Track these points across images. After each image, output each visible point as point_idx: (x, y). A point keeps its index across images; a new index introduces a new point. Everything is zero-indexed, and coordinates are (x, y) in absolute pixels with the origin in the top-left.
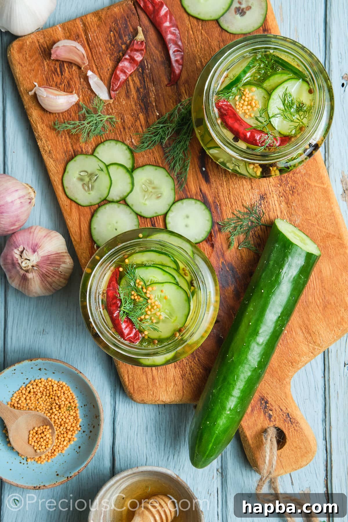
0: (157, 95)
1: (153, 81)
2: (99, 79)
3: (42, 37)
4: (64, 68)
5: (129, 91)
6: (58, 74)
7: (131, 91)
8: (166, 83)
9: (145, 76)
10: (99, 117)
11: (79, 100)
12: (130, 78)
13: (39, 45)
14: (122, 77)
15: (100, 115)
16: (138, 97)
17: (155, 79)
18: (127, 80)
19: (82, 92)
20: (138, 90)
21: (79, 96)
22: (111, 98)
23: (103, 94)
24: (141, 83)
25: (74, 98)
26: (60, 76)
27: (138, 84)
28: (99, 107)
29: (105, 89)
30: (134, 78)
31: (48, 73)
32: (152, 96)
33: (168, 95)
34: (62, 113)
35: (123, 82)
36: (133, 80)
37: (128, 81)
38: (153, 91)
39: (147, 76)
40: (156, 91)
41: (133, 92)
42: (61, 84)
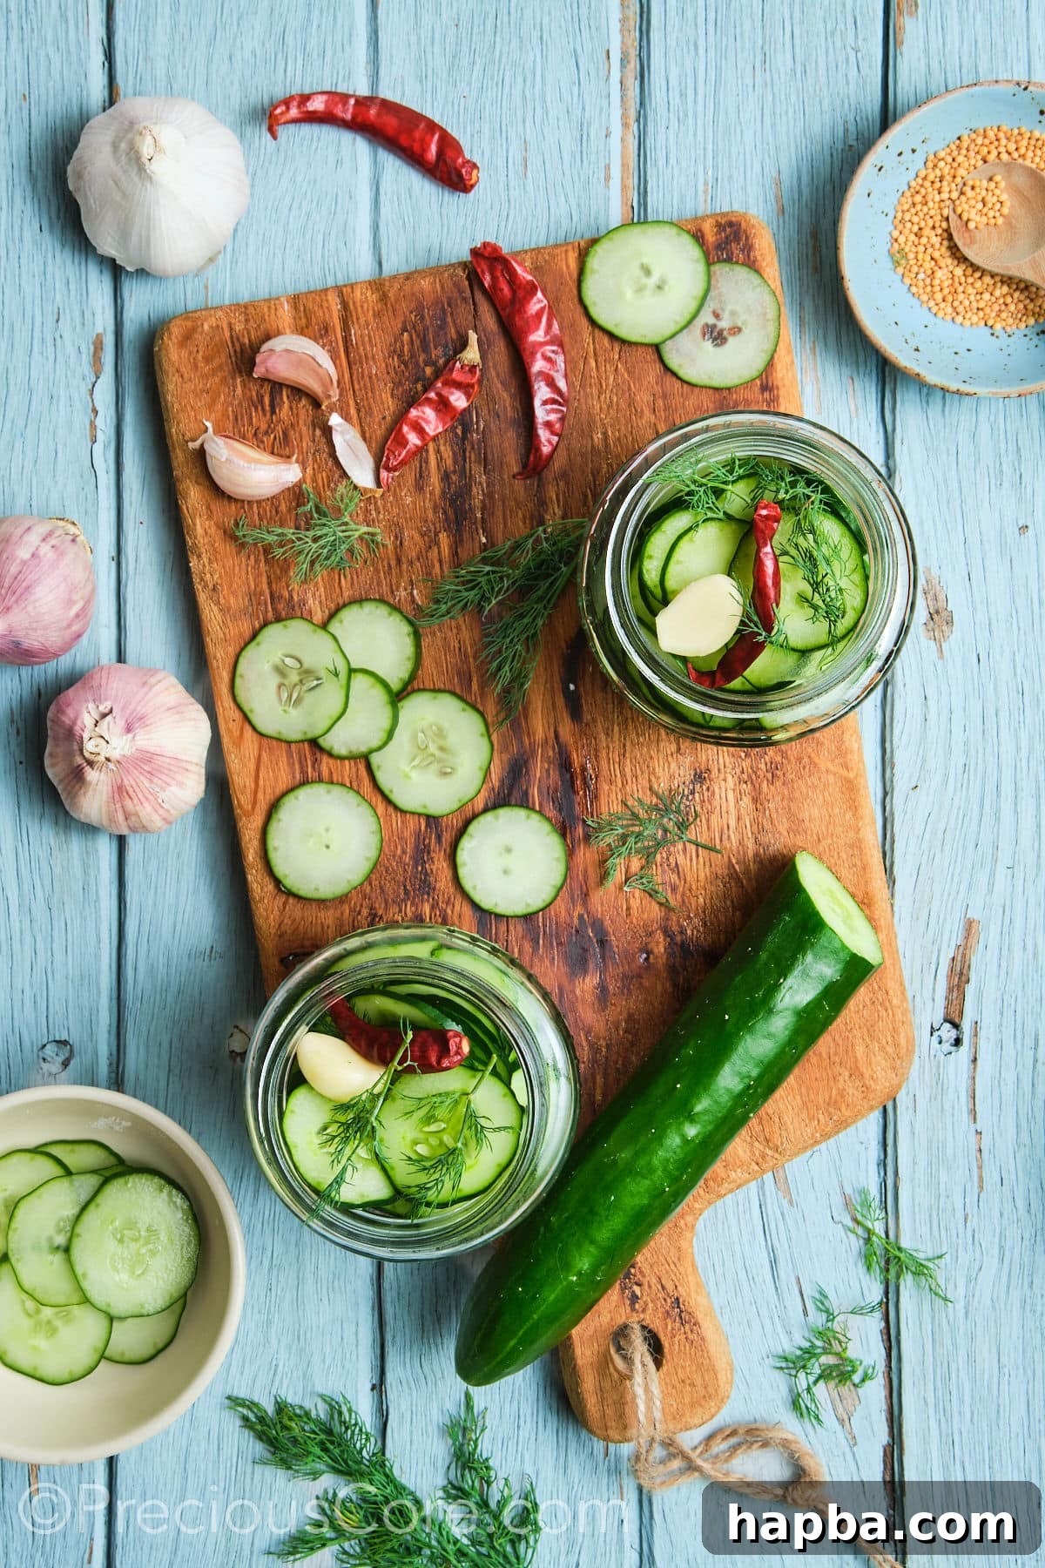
0: (489, 495)
1: (485, 460)
2: (358, 436)
3: (242, 318)
4: (282, 399)
5: (424, 474)
6: (263, 410)
7: (428, 476)
8: (515, 470)
9: (469, 448)
10: (344, 528)
11: (303, 480)
12: (431, 446)
13: (232, 337)
14: (413, 439)
15: (346, 524)
16: (443, 492)
17: (490, 457)
18: (421, 450)
19: (315, 460)
20: (446, 477)
21: (304, 470)
22: (378, 483)
23: (362, 473)
24: (455, 462)
25: (289, 474)
26: (268, 414)
27: (449, 462)
28: (347, 505)
29: (368, 462)
30: (442, 448)
31: (240, 404)
32: (478, 496)
33: (516, 499)
34: (259, 502)
35: (415, 454)
36: (438, 451)
37: (427, 451)
38: (480, 483)
39: (473, 448)
40: (488, 486)
41: (435, 479)
42: (266, 433)
